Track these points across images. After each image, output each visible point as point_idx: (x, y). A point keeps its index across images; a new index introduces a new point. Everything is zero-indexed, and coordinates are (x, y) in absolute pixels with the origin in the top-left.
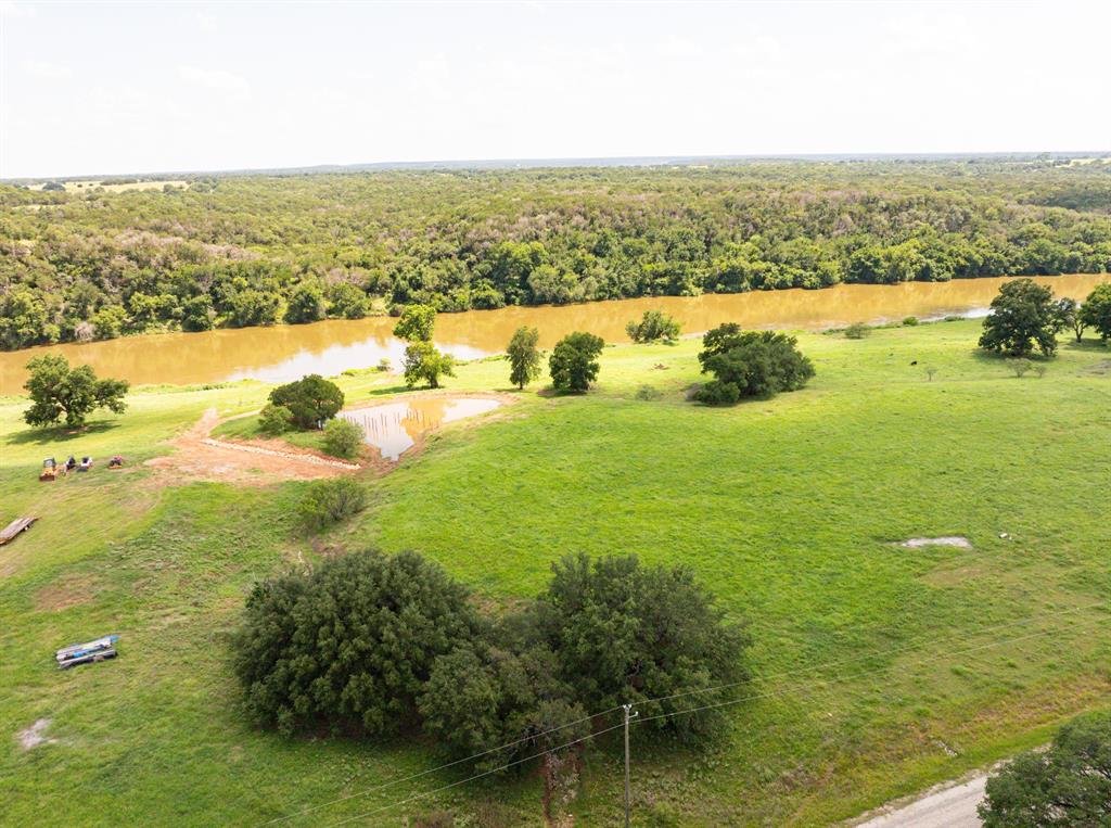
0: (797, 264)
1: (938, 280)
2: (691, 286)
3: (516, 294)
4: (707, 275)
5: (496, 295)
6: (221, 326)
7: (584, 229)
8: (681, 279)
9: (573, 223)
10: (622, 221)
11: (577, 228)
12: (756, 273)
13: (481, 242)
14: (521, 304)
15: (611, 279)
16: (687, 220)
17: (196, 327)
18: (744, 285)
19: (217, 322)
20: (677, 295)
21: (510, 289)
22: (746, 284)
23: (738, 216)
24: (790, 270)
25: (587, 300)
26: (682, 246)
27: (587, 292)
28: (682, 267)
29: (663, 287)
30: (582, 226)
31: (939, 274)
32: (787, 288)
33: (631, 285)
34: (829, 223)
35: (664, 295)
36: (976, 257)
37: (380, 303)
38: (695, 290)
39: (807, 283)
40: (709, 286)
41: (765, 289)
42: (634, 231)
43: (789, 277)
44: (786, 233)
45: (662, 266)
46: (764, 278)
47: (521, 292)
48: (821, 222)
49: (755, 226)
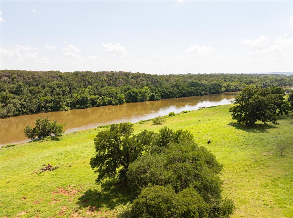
0: (108, 96)
1: (157, 100)
2: (64, 106)
4: (71, 101)
7: (9, 83)
8: (59, 104)
10: (29, 79)
11: (5, 82)
12: (93, 100)
15: (22, 105)
16: (59, 79)
18: (89, 105)
20: (58, 111)
24: (106, 98)
25: (9, 116)
26: (58, 89)
27: (9, 112)
28: (59, 98)
29: (51, 107)
30: (8, 81)
31: (157, 98)
32: (106, 105)
33: (34, 107)
34: (116, 81)
35: (52, 111)
38: (66, 108)
39: (113, 103)
40: (72, 106)
41: (97, 106)
42: (35, 84)
43: (106, 101)
44: (101, 85)
45: (49, 97)
46: (96, 102)
48: (113, 81)
49: (89, 82)
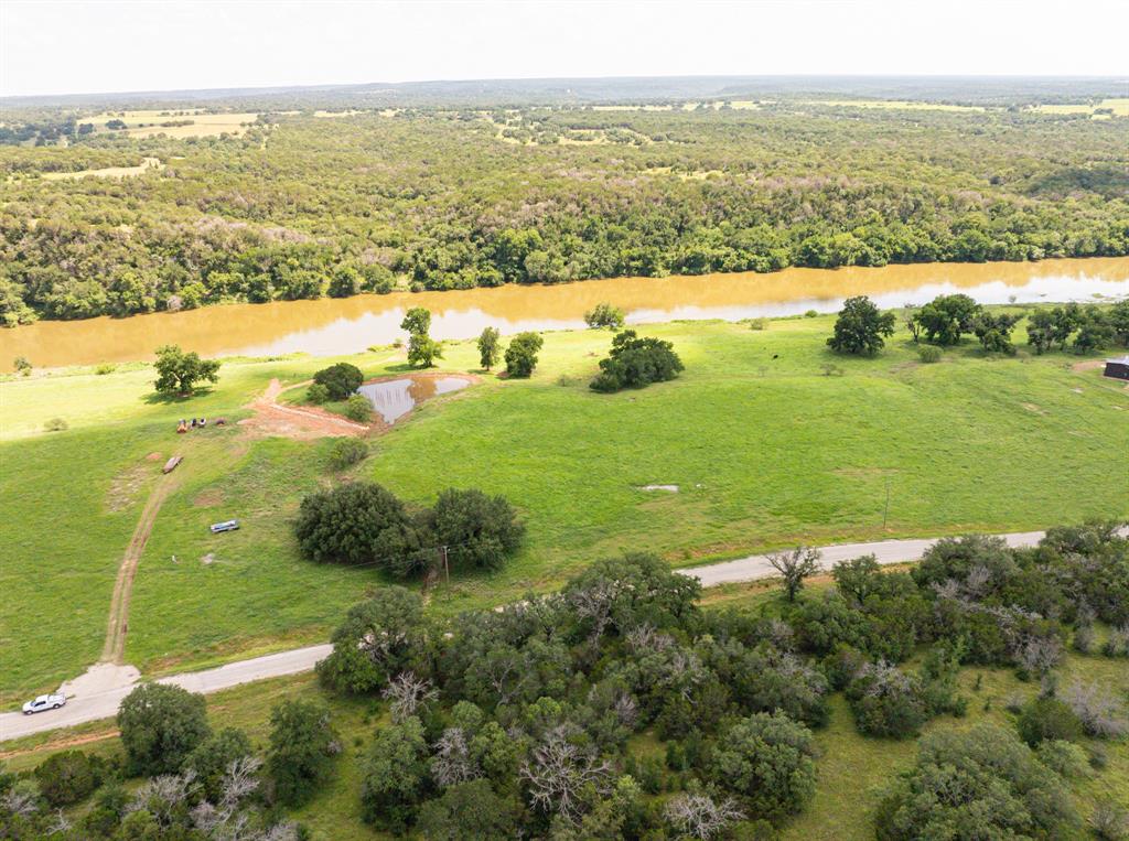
0: (753, 250)
1: (874, 266)
2: (660, 268)
3: (514, 274)
4: (675, 259)
5: (497, 275)
6: (278, 299)
7: (577, 215)
8: (652, 263)
9: (567, 210)
10: (610, 208)
11: (570, 214)
12: (716, 258)
13: (490, 226)
14: (518, 282)
15: (592, 262)
16: (665, 208)
17: (259, 300)
18: (705, 267)
19: (275, 295)
20: (647, 276)
21: (509, 270)
22: (707, 267)
23: (712, 203)
24: (746, 255)
25: (572, 280)
26: (657, 233)
27: (572, 273)
28: (653, 253)
29: (637, 269)
30: (575, 212)
31: (876, 261)
32: (742, 271)
33: (609, 268)
35: (638, 276)
36: (912, 245)
37: (404, 280)
38: (664, 272)
39: (759, 267)
40: (676, 268)
41: (723, 272)
42: (619, 217)
43: (744, 262)
44: (751, 220)
45: (635, 252)
46: (724, 262)
47: (518, 272)
48: (784, 210)
49: (725, 213)
